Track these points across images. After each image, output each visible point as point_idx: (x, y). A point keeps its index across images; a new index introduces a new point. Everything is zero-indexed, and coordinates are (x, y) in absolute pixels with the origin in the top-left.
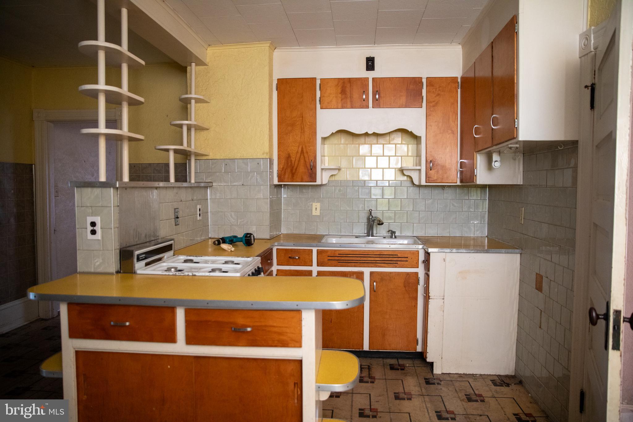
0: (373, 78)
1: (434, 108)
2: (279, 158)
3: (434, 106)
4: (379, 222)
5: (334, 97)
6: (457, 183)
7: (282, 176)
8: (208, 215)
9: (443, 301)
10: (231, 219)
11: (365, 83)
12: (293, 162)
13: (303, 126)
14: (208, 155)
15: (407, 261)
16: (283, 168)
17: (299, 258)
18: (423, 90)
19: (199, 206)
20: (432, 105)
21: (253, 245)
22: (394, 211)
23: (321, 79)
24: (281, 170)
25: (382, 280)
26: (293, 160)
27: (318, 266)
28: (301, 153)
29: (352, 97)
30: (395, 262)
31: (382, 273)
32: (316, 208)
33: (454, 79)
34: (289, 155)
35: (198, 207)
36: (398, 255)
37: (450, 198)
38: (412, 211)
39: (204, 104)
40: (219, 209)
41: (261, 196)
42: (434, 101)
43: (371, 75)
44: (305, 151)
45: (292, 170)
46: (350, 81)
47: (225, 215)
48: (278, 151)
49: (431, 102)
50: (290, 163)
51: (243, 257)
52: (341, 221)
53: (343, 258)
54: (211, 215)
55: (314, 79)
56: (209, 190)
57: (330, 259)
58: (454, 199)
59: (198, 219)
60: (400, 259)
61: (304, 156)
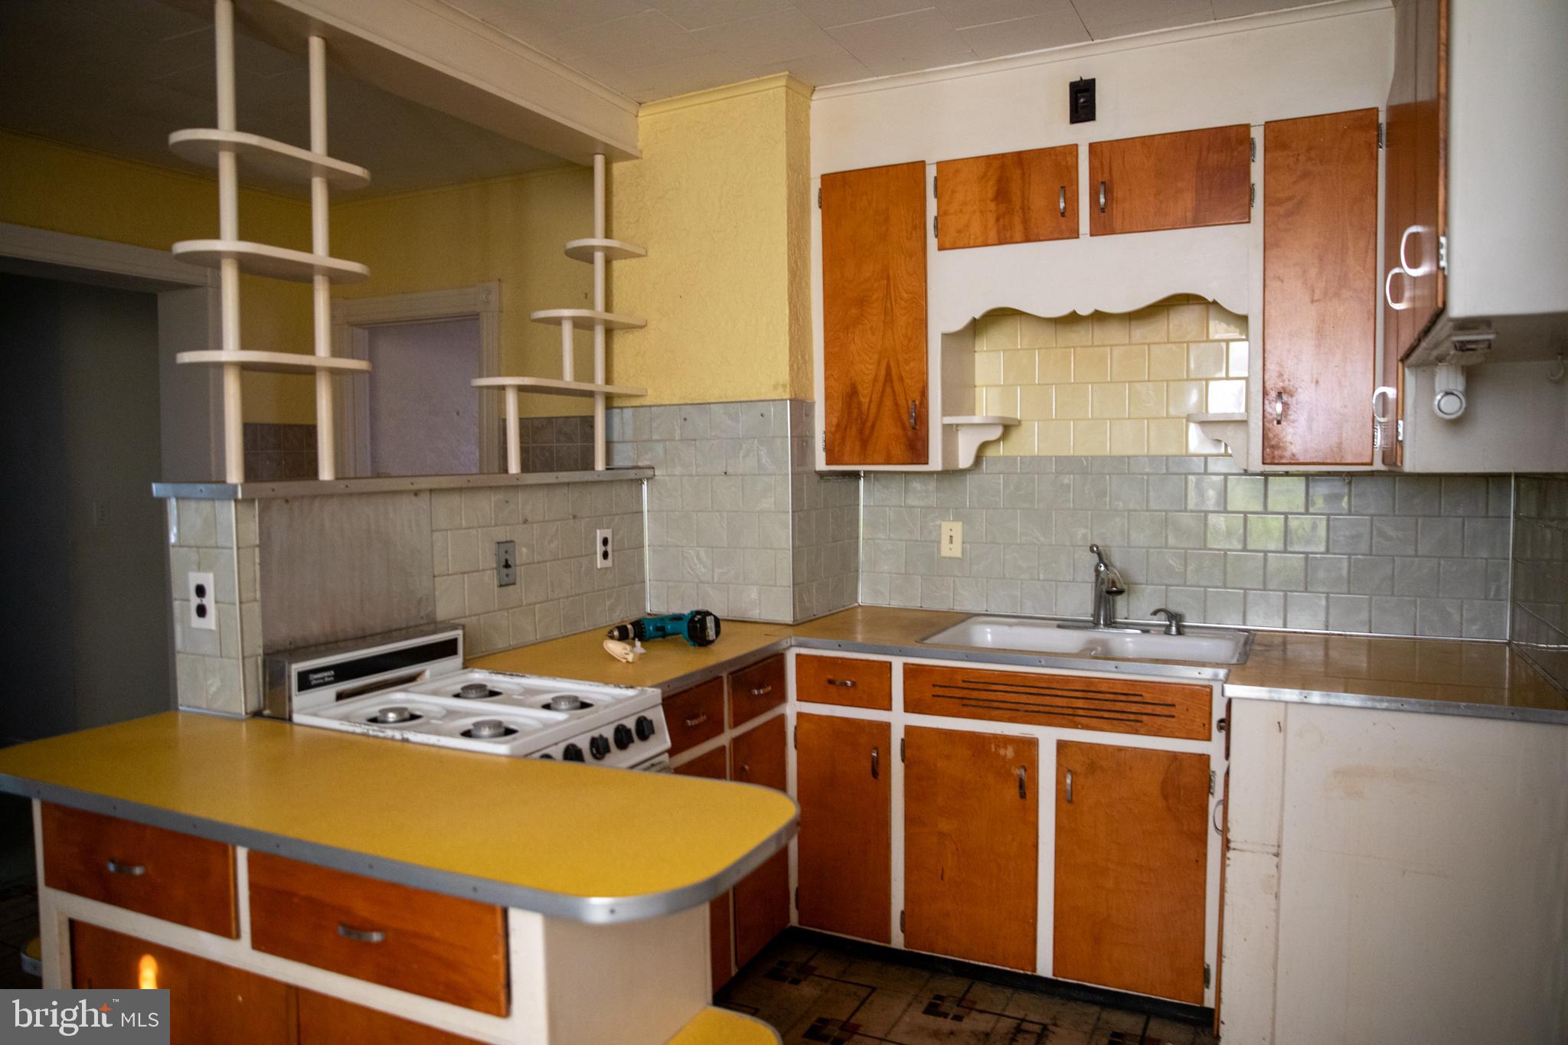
0: (1091, 145)
1: (1290, 219)
2: (828, 397)
3: (1289, 214)
4: (1110, 585)
5: (974, 212)
6: (1371, 464)
7: (837, 449)
8: (642, 554)
9: (1275, 863)
10: (698, 565)
11: (1067, 162)
12: (865, 407)
13: (889, 305)
14: (642, 396)
15: (1173, 717)
16: (838, 425)
17: (854, 684)
18: (1252, 164)
19: (600, 533)
20: (1281, 210)
21: (713, 644)
22: (1183, 549)
23: (938, 163)
24: (833, 429)
25: (1092, 768)
26: (865, 400)
27: (906, 710)
28: (886, 381)
29: (1029, 208)
30: (1132, 717)
31: (1091, 746)
32: (951, 537)
33: (1365, 118)
34: (854, 388)
35: (600, 535)
36: (1144, 694)
37: (1372, 511)
38: (1242, 551)
39: (634, 261)
40: (669, 539)
41: (767, 504)
42: (1290, 199)
43: (1084, 135)
44: (895, 377)
45: (861, 431)
46: (1021, 159)
47: (683, 555)
48: (826, 379)
49: (1279, 202)
50: (855, 412)
51: (619, 686)
52: (1021, 577)
53: (975, 694)
54: (651, 553)
55: (919, 166)
56: (645, 487)
57: (940, 693)
58: (1386, 515)
59: (599, 567)
60: (1149, 709)
61: (894, 391)
